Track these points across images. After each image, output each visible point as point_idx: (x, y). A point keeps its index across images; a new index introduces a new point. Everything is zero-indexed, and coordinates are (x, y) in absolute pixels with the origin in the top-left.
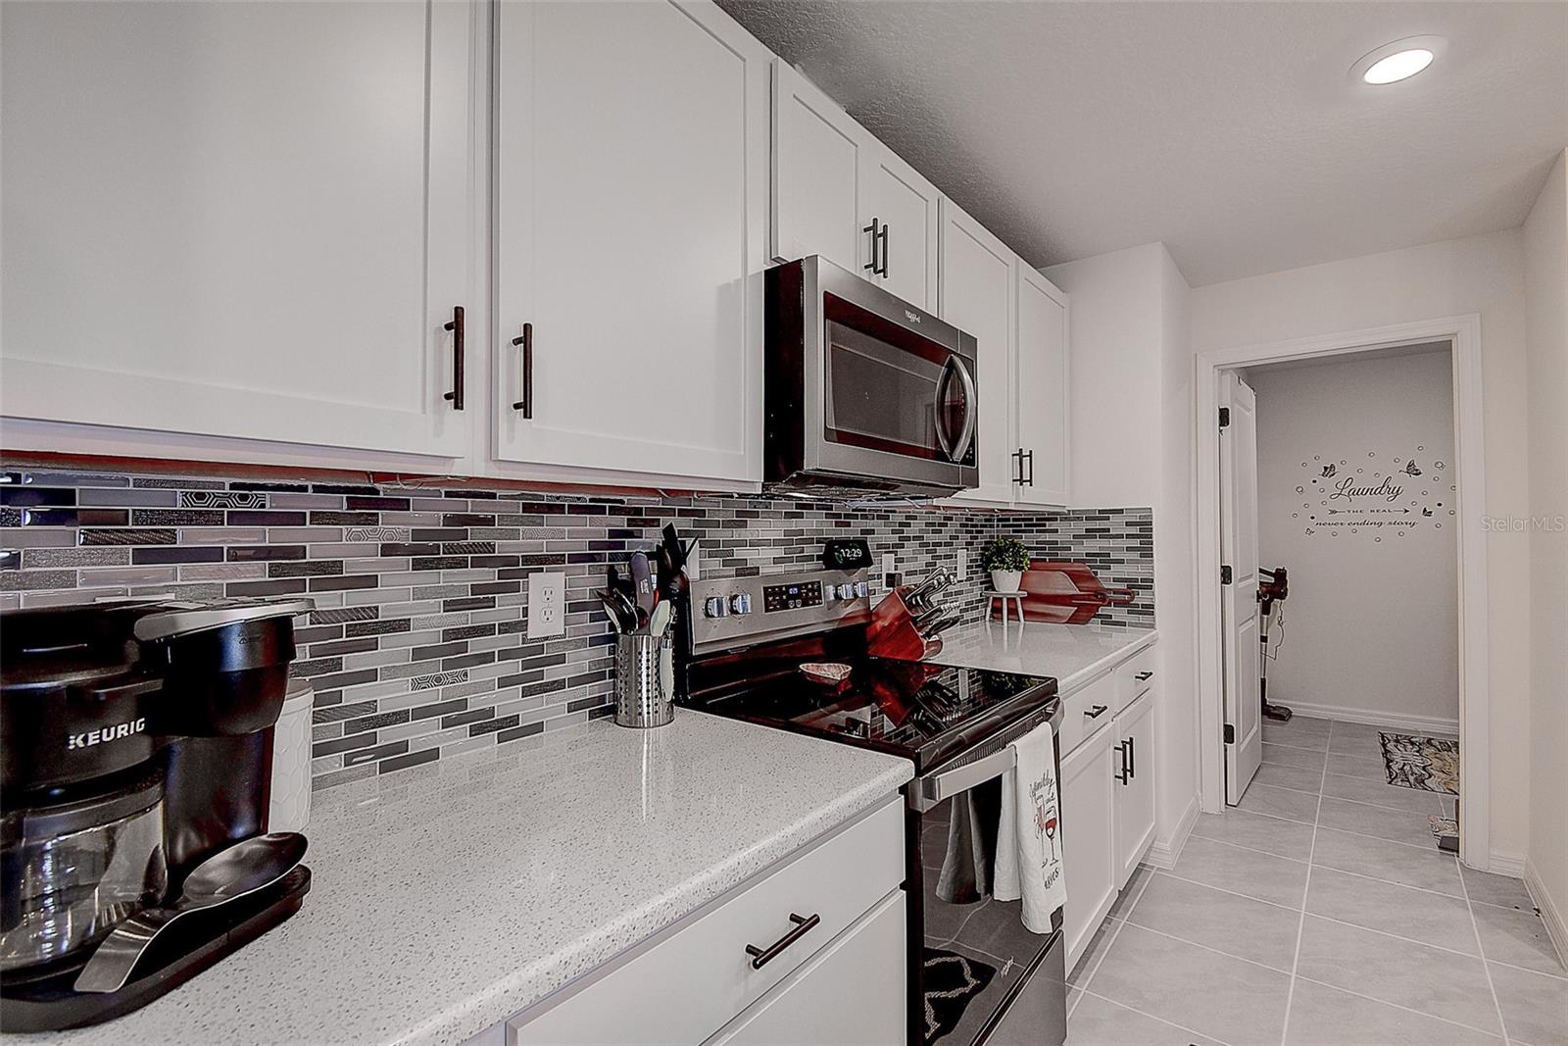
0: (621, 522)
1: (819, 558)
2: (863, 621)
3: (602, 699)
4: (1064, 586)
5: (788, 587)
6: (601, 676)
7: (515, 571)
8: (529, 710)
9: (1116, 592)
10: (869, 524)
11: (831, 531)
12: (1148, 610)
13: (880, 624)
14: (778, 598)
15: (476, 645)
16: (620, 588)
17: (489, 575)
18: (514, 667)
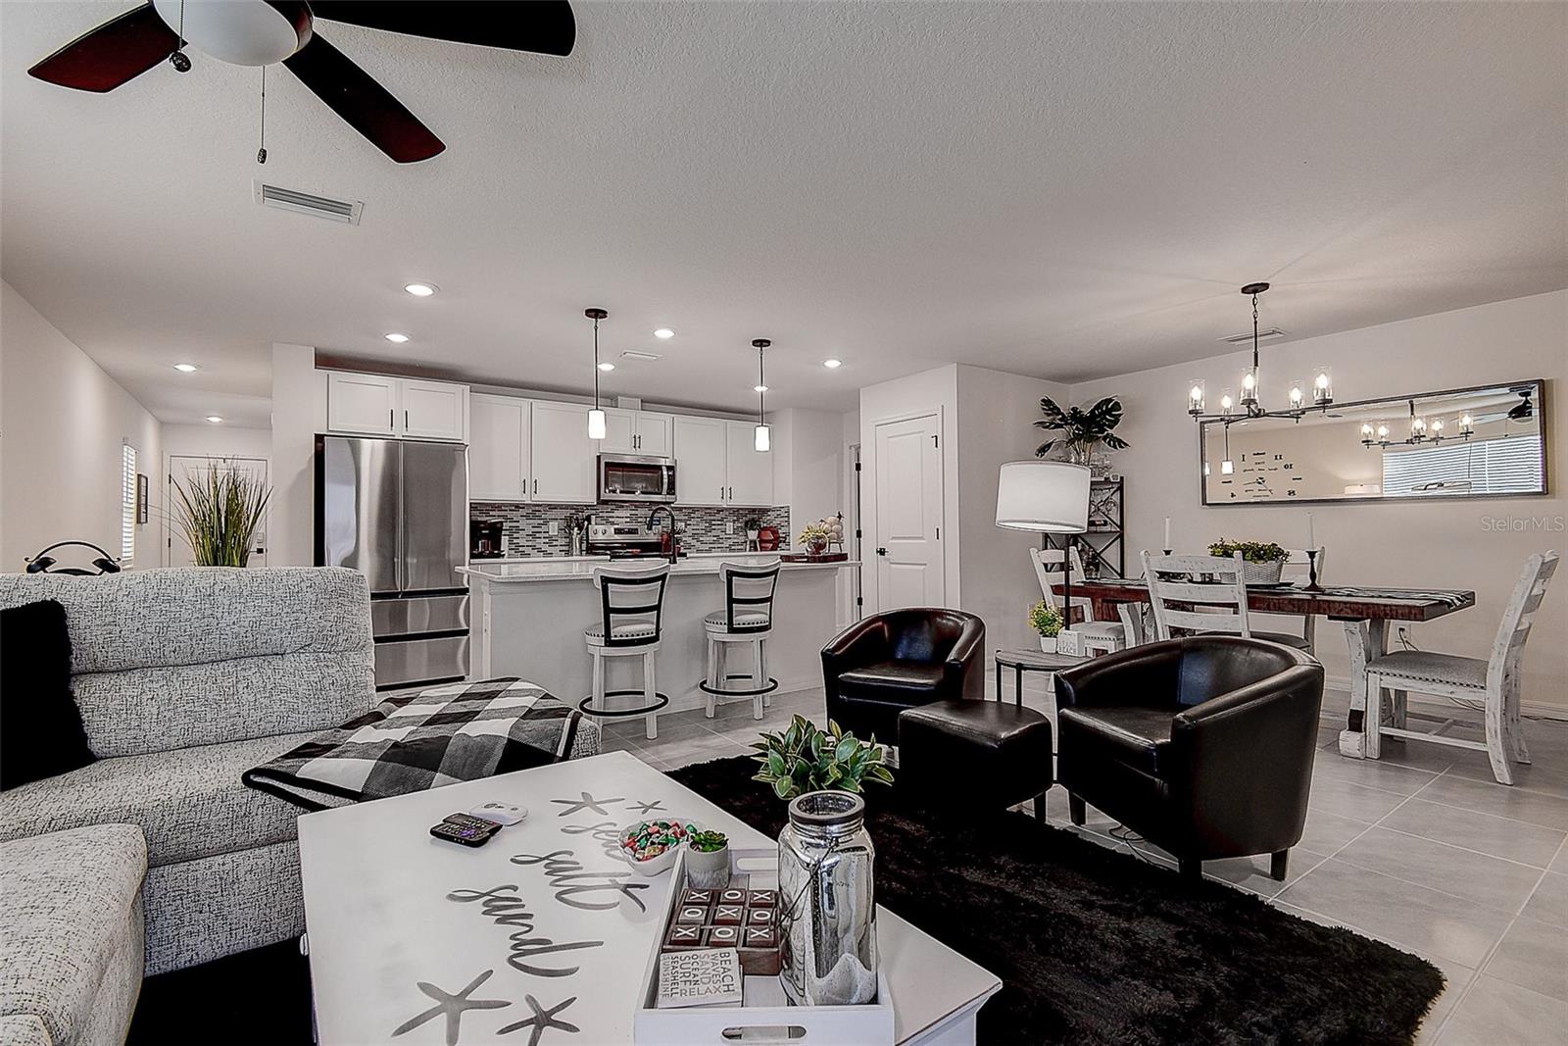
0: (573, 512)
1: (645, 522)
3: (564, 550)
4: (770, 536)
5: (626, 529)
6: (564, 545)
7: (546, 521)
8: (551, 550)
9: (782, 537)
14: (620, 531)
15: (538, 535)
17: (541, 522)
18: (546, 540)
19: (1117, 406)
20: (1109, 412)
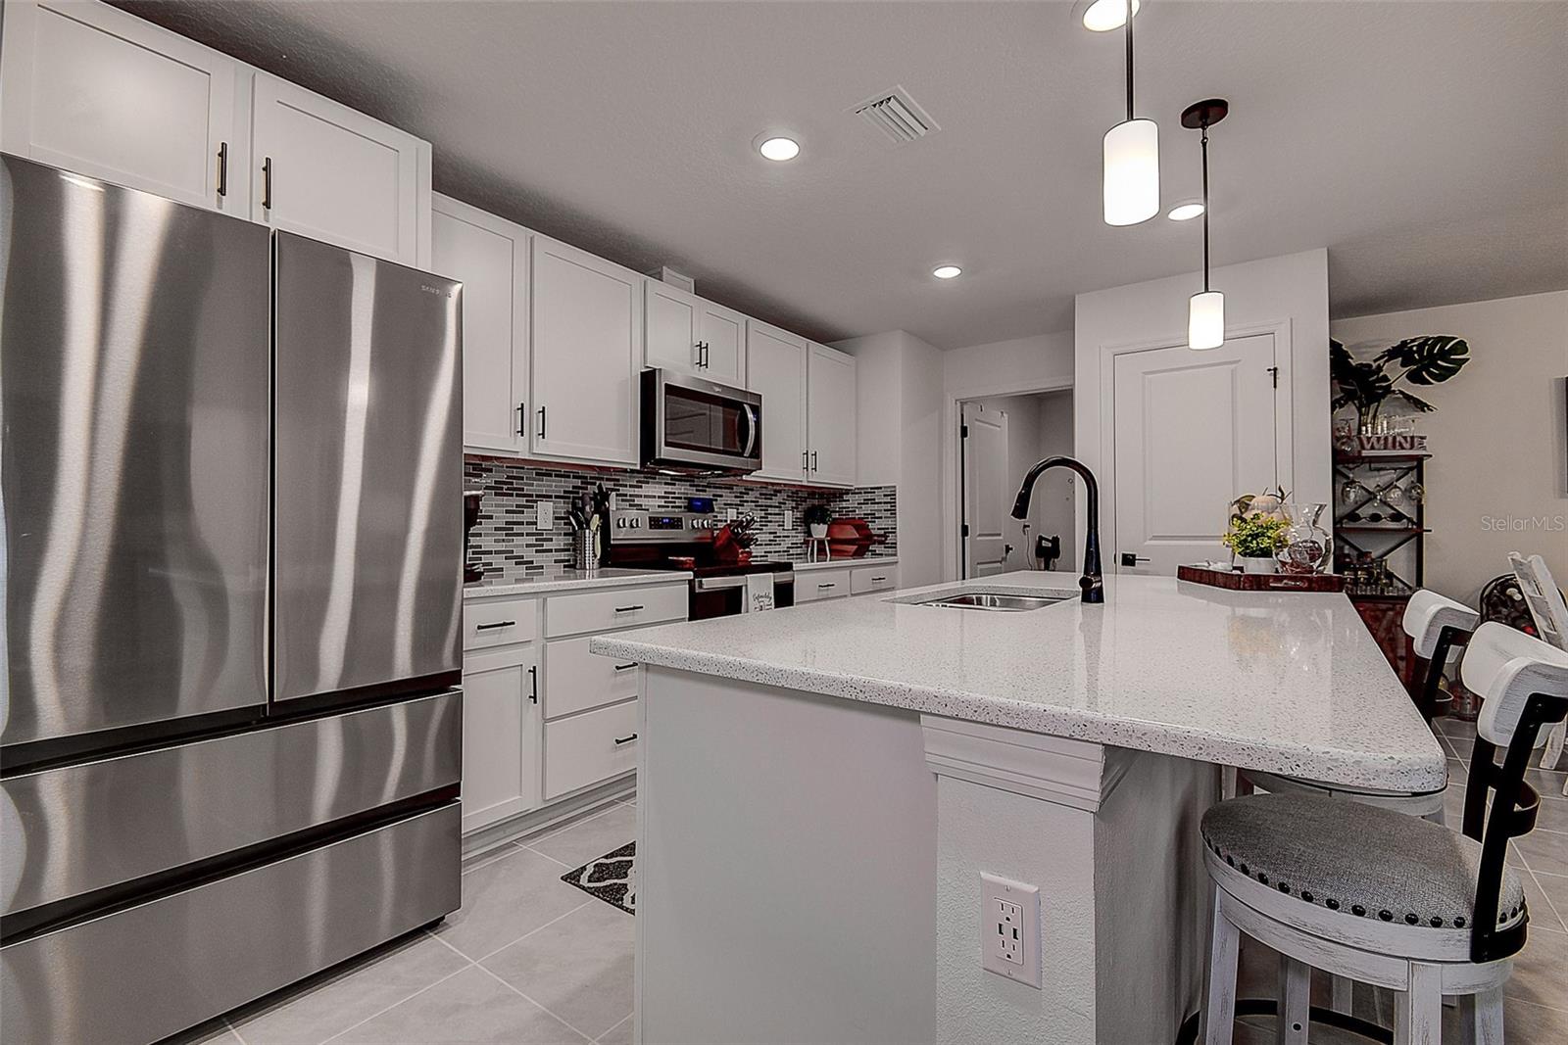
0: (578, 483)
1: (685, 507)
2: (709, 541)
3: (569, 561)
4: (852, 533)
5: (663, 518)
6: (568, 550)
7: (532, 500)
8: (538, 559)
9: (879, 536)
10: (719, 492)
11: (693, 493)
12: (894, 546)
13: (718, 543)
14: (656, 523)
15: (516, 529)
16: (576, 510)
17: (523, 501)
18: (532, 540)
19: (1462, 347)
20: (1444, 355)
